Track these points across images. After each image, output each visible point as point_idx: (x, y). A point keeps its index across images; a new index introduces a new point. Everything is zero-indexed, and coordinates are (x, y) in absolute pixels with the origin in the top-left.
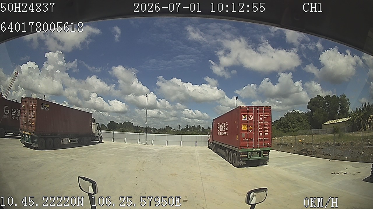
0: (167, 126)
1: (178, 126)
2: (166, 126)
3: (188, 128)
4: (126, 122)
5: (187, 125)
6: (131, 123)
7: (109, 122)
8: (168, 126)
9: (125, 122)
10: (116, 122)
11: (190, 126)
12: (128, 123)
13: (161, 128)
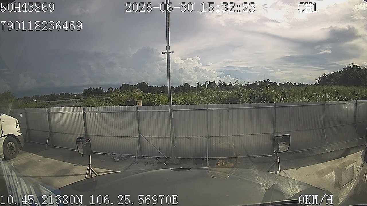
1: (197, 82)
2: (184, 83)
3: (208, 84)
4: (140, 83)
5: (207, 81)
6: (146, 84)
7: (122, 86)
8: (186, 83)
9: (139, 83)
10: (129, 85)
11: (210, 82)
12: (142, 84)
13: (178, 86)
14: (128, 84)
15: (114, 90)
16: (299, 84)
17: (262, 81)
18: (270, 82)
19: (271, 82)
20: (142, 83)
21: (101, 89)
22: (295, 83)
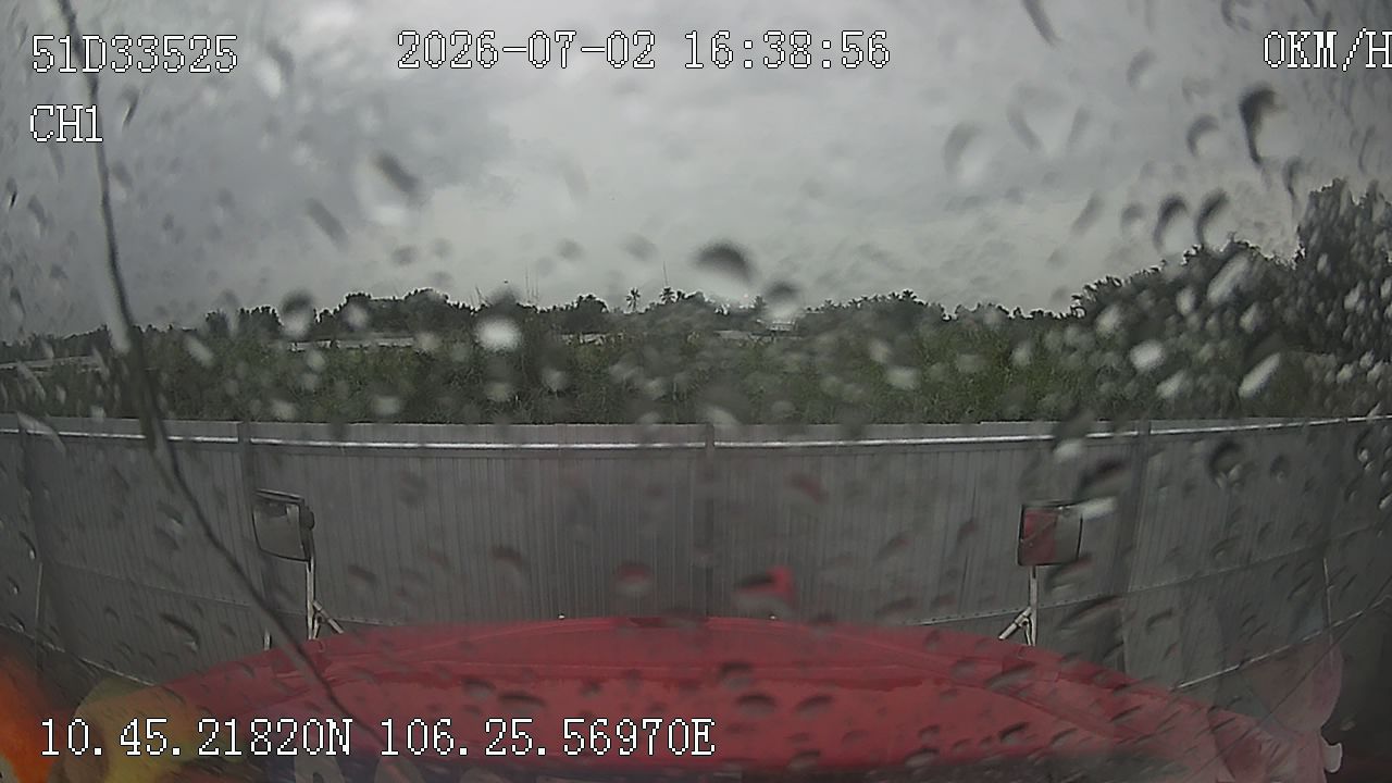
0: (584, 296)
1: (630, 295)
2: (581, 298)
3: (675, 300)
4: (416, 292)
5: (668, 291)
7: (345, 301)
8: (590, 297)
9: (413, 293)
10: (373, 298)
11: (679, 293)
13: (555, 307)
14: (369, 296)
15: (321, 315)
16: (1033, 313)
17: (884, 297)
18: (915, 300)
19: (921, 303)
20: (422, 291)
21: (271, 311)
22: (1018, 309)
